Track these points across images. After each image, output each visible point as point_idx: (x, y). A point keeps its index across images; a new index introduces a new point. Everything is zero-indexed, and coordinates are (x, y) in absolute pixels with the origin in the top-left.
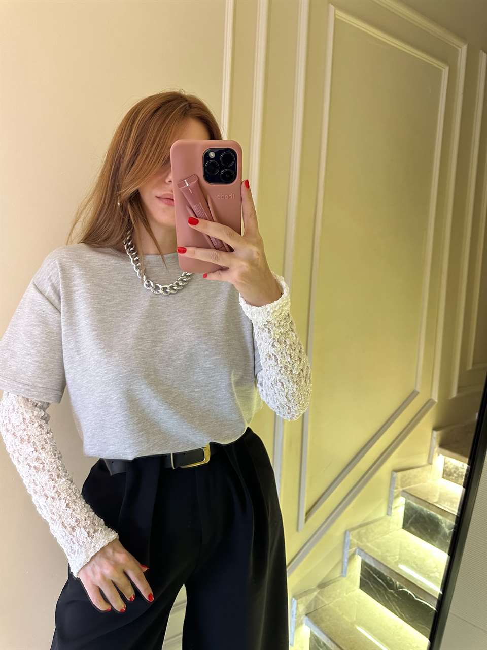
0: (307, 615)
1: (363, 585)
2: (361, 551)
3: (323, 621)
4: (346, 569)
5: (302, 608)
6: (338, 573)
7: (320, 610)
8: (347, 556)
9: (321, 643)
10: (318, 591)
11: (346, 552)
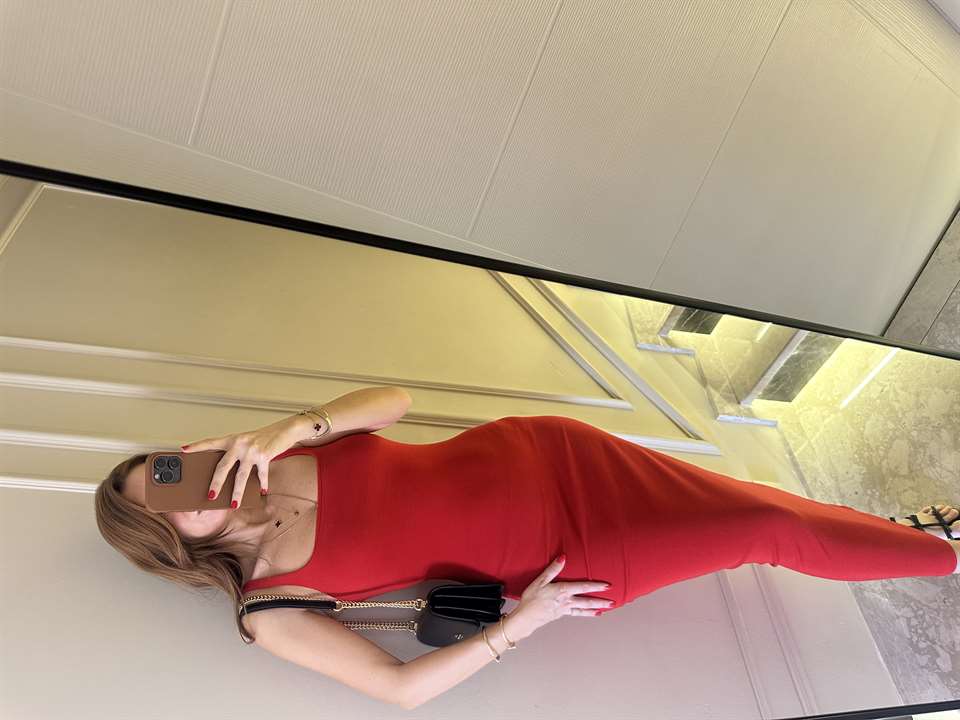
0: (739, 403)
1: (706, 329)
2: (664, 329)
3: (745, 384)
4: (684, 349)
5: (730, 408)
6: (690, 361)
7: (734, 386)
8: (669, 347)
9: (773, 386)
10: (709, 387)
11: (664, 349)
